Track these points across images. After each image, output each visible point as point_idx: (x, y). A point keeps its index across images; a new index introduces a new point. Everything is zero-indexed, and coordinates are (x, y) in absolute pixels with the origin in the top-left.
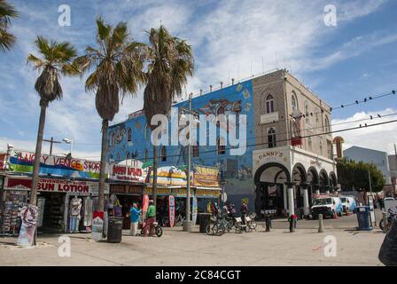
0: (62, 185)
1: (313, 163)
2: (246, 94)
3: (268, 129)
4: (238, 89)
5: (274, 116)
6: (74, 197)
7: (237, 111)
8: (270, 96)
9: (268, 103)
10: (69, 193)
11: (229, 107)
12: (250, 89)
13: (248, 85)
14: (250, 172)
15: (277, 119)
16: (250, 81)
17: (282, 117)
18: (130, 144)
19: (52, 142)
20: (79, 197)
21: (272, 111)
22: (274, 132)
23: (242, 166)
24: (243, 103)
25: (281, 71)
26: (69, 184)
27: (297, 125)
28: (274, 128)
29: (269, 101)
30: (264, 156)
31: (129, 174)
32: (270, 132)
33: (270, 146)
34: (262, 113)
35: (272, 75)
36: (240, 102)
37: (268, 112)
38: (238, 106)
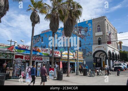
0: (34, 58)
1: (113, 50)
2: (90, 25)
3: (98, 38)
4: (86, 23)
5: (101, 33)
6: (38, 62)
7: (86, 31)
8: (99, 26)
9: (98, 28)
10: (36, 61)
11: (83, 29)
12: (91, 23)
13: (90, 21)
14: (91, 53)
15: (102, 34)
16: (91, 20)
17: (104, 33)
18: (43, 43)
19: (11, 41)
20: (40, 62)
21: (100, 31)
22: (100, 39)
23: (88, 51)
24: (88, 28)
25: (104, 16)
26: (36, 57)
27: (109, 37)
28: (101, 37)
29: (99, 27)
30: (97, 47)
31: (56, 54)
32: (99, 39)
33: (99, 44)
34: (96, 32)
35: (100, 18)
36: (87, 28)
37: (98, 32)
38: (86, 29)
